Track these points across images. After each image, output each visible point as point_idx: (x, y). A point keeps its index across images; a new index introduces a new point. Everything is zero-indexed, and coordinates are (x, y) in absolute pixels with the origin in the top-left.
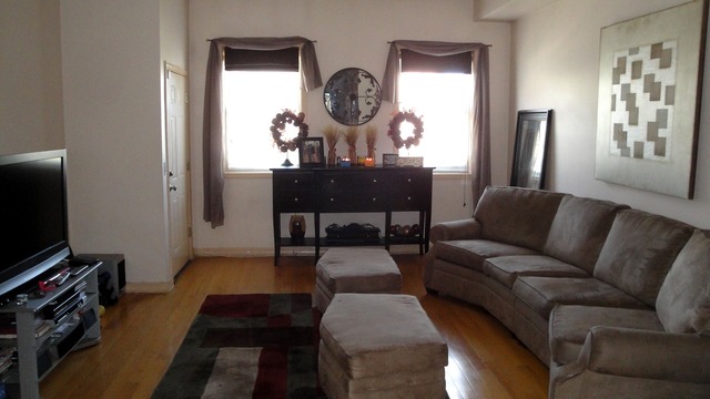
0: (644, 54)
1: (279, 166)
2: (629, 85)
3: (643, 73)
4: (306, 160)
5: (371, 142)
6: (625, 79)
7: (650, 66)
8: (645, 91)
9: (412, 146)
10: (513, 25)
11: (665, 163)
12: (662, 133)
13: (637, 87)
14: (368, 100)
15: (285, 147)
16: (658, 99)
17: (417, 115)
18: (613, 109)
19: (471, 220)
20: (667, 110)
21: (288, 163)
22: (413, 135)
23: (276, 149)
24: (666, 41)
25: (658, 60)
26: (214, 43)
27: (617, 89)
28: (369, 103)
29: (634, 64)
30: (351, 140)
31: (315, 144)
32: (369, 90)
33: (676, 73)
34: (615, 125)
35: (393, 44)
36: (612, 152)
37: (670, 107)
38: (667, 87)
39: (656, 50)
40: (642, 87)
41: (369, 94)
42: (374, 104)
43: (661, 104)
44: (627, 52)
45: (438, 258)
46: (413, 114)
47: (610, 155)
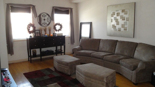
0: (120, 12)
1: (28, 37)
2: (116, 17)
3: (120, 15)
4: (37, 36)
5: (50, 30)
6: (115, 16)
7: (122, 14)
8: (121, 18)
9: (60, 31)
10: (77, 4)
11: (127, 32)
12: (126, 26)
13: (118, 18)
14: (48, 20)
15: (30, 32)
16: (124, 20)
17: (61, 24)
18: (112, 22)
19: (79, 46)
20: (127, 22)
21: (31, 37)
22: (60, 28)
23: (28, 33)
24: (126, 9)
25: (124, 13)
26: (8, 5)
27: (113, 18)
28: (48, 21)
29: (117, 13)
30: (45, 30)
31: (38, 31)
32: (48, 18)
33: (129, 15)
34: (112, 25)
35: (53, 7)
36: (112, 30)
37: (128, 22)
38: (127, 18)
39: (123, 11)
40: (120, 18)
41: (48, 19)
42: (49, 21)
43: (125, 21)
44: (115, 11)
45: (77, 55)
46: (60, 24)
47: (111, 30)
